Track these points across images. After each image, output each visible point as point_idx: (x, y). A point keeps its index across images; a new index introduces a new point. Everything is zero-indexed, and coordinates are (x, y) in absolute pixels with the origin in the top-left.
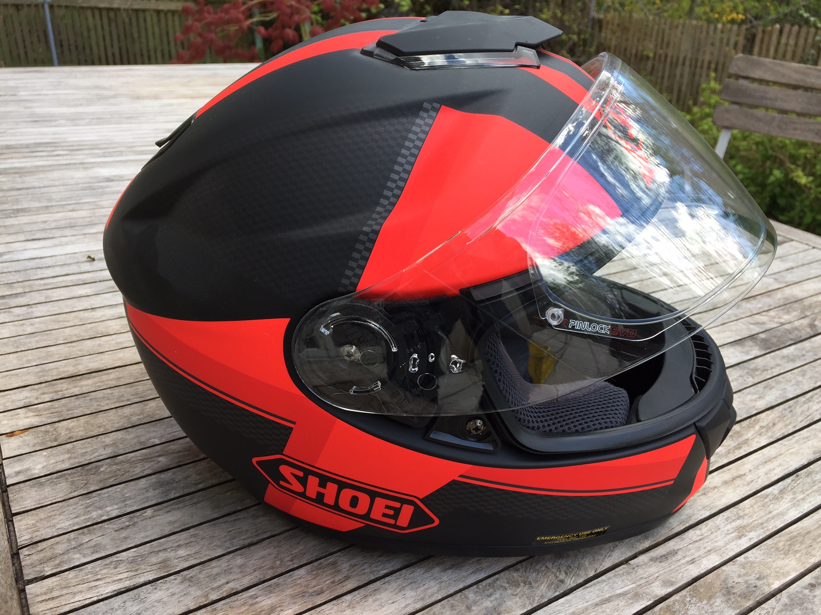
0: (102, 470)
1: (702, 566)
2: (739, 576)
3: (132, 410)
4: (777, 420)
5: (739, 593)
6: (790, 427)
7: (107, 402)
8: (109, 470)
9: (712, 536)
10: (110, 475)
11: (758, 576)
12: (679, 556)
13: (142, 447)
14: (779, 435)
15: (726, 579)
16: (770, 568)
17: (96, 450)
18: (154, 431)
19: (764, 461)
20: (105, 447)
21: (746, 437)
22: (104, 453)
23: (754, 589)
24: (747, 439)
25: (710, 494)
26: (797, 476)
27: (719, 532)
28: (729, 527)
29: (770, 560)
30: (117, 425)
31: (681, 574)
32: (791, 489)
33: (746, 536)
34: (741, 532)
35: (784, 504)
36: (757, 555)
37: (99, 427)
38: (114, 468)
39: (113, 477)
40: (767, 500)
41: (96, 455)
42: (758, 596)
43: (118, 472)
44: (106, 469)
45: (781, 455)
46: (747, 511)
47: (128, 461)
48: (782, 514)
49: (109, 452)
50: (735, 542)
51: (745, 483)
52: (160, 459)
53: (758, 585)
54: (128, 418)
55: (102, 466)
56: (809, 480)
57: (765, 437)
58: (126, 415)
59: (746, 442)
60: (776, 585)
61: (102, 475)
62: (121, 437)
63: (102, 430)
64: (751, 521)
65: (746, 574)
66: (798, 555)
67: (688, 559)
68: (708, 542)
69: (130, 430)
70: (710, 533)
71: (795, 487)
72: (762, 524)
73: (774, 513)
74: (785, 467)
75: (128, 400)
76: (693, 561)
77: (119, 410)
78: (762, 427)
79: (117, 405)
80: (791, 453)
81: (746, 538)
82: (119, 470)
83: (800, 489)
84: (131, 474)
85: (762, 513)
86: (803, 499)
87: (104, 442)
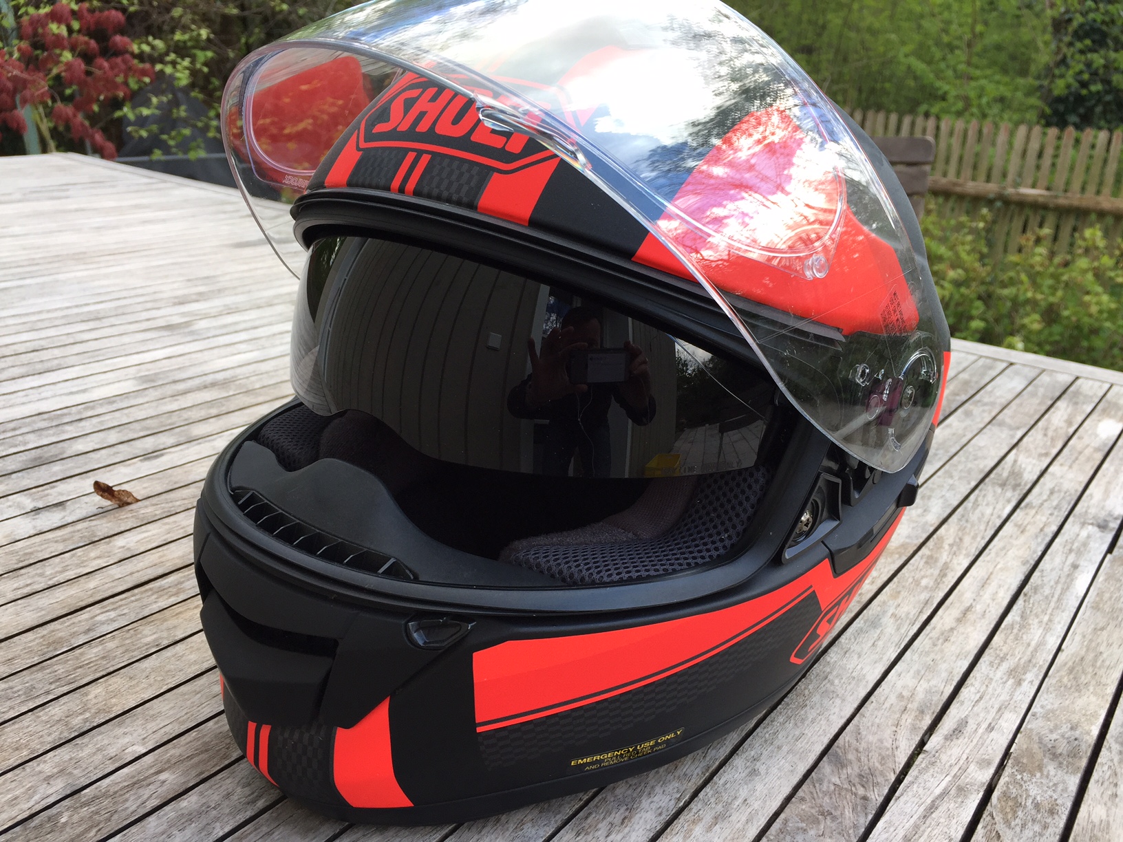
1: (1005, 731)
2: (1051, 731)
3: (65, 708)
11: (1070, 726)
12: (972, 725)
13: (117, 765)
14: (974, 552)
15: (1040, 739)
16: (1074, 712)
18: (125, 734)
19: (980, 585)
21: (943, 561)
23: (1076, 742)
24: (946, 563)
25: (952, 639)
26: (1025, 595)
27: (993, 683)
28: (999, 674)
29: (1067, 702)
30: (50, 739)
31: (990, 748)
32: (1031, 612)
33: (1024, 680)
34: (1016, 675)
35: (1035, 634)
36: (1051, 700)
40: (1015, 631)
42: (1087, 752)
45: (991, 573)
46: (1005, 649)
47: (105, 795)
48: (1041, 644)
50: (1017, 693)
51: (979, 616)
52: (163, 776)
53: (1077, 736)
54: (64, 721)
56: (1038, 597)
57: (961, 557)
58: (56, 718)
59: (946, 567)
60: (1095, 731)
62: (67, 757)
64: (1017, 660)
65: (1056, 727)
66: (1091, 689)
67: (984, 726)
68: (990, 699)
69: (78, 741)
70: (984, 686)
71: (1032, 608)
72: (1030, 661)
73: (1033, 644)
74: (1006, 587)
75: (48, 693)
76: (990, 728)
77: (40, 713)
78: (951, 546)
79: (32, 705)
80: (1002, 570)
81: (1026, 682)
85: (1021, 648)
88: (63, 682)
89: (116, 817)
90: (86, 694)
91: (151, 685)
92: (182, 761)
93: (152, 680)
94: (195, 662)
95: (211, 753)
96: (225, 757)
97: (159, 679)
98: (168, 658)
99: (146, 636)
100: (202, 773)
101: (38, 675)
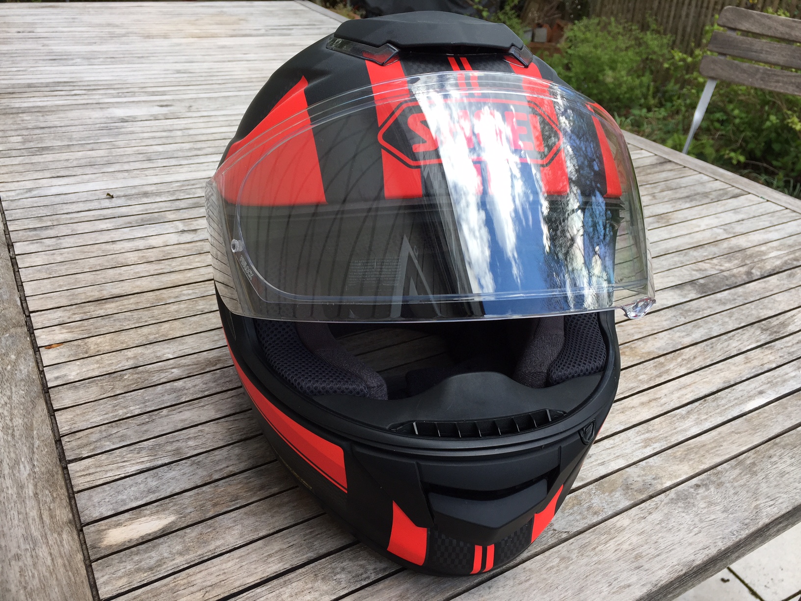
0: (125, 377)
1: (610, 468)
2: (639, 476)
3: (149, 330)
4: (698, 354)
5: (635, 489)
6: (708, 360)
7: (128, 322)
8: (131, 378)
9: (623, 445)
10: (133, 382)
11: (654, 477)
13: (158, 360)
14: (697, 367)
15: (628, 478)
16: (665, 471)
17: (120, 362)
18: (168, 348)
19: (679, 387)
20: (128, 359)
21: (668, 368)
22: (127, 364)
23: (649, 486)
24: (669, 369)
25: (627, 413)
26: (705, 401)
27: (629, 442)
28: (638, 438)
29: (667, 465)
30: (137, 342)
31: (591, 473)
32: (698, 411)
33: (650, 446)
34: (647, 443)
35: (688, 423)
36: (656, 461)
37: (122, 343)
38: (136, 376)
39: (135, 383)
40: (674, 419)
41: (120, 365)
42: (651, 492)
43: (139, 380)
44: (129, 377)
45: (695, 383)
46: (656, 427)
47: (147, 372)
48: (685, 430)
49: (131, 363)
50: (640, 451)
51: (659, 405)
52: (173, 370)
53: (653, 483)
54: (146, 336)
55: (126, 374)
56: (714, 404)
57: (685, 368)
58: (144, 334)
59: (667, 371)
60: (668, 484)
61: (126, 382)
62: (140, 352)
63: (124, 346)
64: (658, 434)
65: (645, 475)
66: (691, 463)
67: (599, 462)
68: (618, 449)
69: (148, 346)
70: (621, 442)
71: (701, 409)
72: (666, 437)
73: (679, 429)
74: (695, 393)
75: (146, 321)
76: (603, 464)
77: (138, 329)
78: (683, 360)
79: (137, 325)
80: (704, 382)
81: (651, 447)
82: (140, 378)
83: (705, 411)
84: (150, 382)
85: (668, 429)
86: (706, 419)
87: (126, 355)
88: (154, 318)
89: (146, 382)
90: (161, 326)
91: (190, 329)
92: (184, 366)
93: (191, 327)
94: (214, 323)
95: (198, 366)
96: (203, 369)
97: (195, 327)
98: (204, 318)
99: (199, 306)
100: (190, 373)
101: (146, 313)
